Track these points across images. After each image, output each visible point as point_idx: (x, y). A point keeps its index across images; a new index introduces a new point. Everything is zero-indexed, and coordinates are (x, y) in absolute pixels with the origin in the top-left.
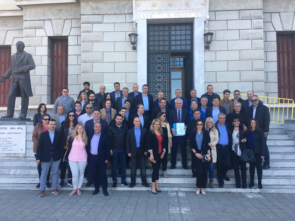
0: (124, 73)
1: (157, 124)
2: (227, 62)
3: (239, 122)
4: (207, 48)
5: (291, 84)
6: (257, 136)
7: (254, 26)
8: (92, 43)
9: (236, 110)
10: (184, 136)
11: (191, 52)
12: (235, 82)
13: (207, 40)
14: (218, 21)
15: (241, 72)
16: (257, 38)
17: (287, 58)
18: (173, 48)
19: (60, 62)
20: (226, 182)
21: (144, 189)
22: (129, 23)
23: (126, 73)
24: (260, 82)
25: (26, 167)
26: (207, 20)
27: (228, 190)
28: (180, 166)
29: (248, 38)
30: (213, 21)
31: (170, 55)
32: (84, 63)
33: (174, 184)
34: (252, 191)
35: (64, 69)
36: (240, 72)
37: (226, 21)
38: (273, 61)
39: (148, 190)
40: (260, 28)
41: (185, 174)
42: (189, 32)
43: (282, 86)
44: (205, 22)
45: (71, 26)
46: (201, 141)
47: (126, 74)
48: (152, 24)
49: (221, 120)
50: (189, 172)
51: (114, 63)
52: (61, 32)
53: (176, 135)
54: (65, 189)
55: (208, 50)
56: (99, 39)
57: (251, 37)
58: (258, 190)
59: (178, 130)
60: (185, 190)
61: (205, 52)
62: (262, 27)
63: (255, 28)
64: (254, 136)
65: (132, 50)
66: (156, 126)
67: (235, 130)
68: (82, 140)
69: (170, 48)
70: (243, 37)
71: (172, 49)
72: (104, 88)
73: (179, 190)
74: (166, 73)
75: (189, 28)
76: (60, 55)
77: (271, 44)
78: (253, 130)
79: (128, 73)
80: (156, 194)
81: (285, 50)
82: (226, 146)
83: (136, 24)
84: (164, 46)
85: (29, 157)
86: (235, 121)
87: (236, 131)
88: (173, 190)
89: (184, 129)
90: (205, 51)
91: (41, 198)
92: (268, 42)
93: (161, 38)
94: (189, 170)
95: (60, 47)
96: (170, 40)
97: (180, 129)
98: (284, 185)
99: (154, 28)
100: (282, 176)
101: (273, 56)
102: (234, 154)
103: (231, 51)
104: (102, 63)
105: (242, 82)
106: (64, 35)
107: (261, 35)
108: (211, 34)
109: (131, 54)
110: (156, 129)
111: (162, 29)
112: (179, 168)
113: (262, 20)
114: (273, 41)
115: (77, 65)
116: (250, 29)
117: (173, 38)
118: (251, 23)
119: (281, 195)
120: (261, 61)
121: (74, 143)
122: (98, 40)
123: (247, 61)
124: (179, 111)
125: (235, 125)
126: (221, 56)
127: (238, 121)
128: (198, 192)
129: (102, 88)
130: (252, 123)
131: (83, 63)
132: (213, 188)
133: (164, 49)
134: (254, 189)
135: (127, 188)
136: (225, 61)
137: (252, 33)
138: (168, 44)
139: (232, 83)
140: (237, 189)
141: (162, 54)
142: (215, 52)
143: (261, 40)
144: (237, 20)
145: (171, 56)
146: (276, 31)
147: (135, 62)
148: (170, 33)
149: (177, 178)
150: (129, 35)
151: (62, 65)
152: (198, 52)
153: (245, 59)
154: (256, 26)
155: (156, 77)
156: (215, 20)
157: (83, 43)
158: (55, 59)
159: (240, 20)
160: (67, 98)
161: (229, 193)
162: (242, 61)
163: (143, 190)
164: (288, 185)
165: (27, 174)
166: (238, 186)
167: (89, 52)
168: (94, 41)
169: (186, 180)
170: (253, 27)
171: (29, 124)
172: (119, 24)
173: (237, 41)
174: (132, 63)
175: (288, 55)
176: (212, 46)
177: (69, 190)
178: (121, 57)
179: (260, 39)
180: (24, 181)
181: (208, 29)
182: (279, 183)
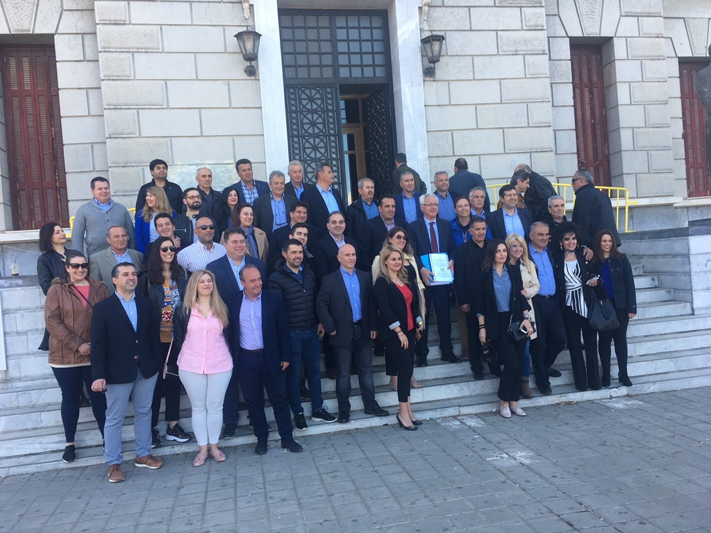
0: (228, 137)
1: (394, 259)
2: (474, 107)
3: (576, 241)
4: (429, 73)
5: (600, 156)
6: (618, 269)
7: (528, 24)
8: (130, 55)
9: (556, 215)
10: (450, 284)
11: (388, 84)
12: (495, 154)
13: (430, 55)
14: (448, 9)
15: (505, 130)
16: (534, 53)
17: (590, 99)
18: (344, 73)
19: (30, 109)
20: (553, 381)
21: (376, 421)
22: (231, 5)
23: (235, 138)
24: (545, 154)
25: (18, 407)
26: (425, 5)
27: (564, 399)
28: (436, 357)
29: (517, 51)
30: (438, 8)
31: (338, 91)
32: (113, 111)
33: (439, 400)
34: (614, 395)
35: (44, 127)
36: (503, 131)
37: (467, 9)
38: (565, 106)
39: (387, 424)
40: (540, 28)
41: (454, 375)
42: (377, 34)
43: (583, 161)
44: (420, 8)
45: (62, 6)
46: (509, 290)
47: (233, 140)
48: (288, 9)
49: (540, 237)
50: (464, 368)
51: (197, 110)
52: (30, 24)
53: (432, 284)
54: (166, 451)
55: (432, 79)
56: (151, 46)
57: (522, 48)
58: (624, 390)
59: (436, 270)
60: (471, 413)
61: (426, 83)
62: (543, 26)
63: (528, 28)
64: (612, 270)
65: (245, 76)
66: (393, 262)
67: (567, 258)
68: (213, 315)
69: (336, 72)
70: (505, 48)
71: (341, 76)
72: (210, 176)
73: (458, 413)
74: (330, 135)
75: (376, 22)
76: (27, 88)
77: (560, 65)
78: (607, 256)
79: (240, 138)
80: (415, 429)
81: (586, 80)
82: (551, 297)
83: (251, 6)
84: (321, 66)
85: (20, 379)
86: (567, 239)
87: (570, 260)
88: (443, 416)
89: (450, 268)
90: (424, 81)
91: (120, 484)
92: (555, 62)
93: (313, 47)
94: (463, 363)
95: (26, 66)
96: (335, 54)
97: (441, 269)
98: (664, 373)
99: (292, 19)
100: (653, 354)
101: (566, 94)
102: (572, 314)
103: (482, 81)
104: (164, 110)
105: (509, 155)
106: (41, 29)
107: (543, 43)
108: (440, 39)
109: (243, 88)
110: (393, 270)
111: (314, 25)
112: (435, 363)
113: (542, 10)
114: (563, 60)
115: (87, 118)
116: (520, 30)
117: (342, 47)
118: (520, 17)
119: (670, 393)
120: (545, 104)
121: (194, 324)
122: (147, 46)
123: (516, 105)
124: (431, 224)
125: (567, 247)
126: (463, 92)
127: (573, 239)
128: (506, 412)
129: (204, 176)
130: (605, 241)
131: (110, 111)
132: (532, 397)
133: (322, 75)
134: (615, 389)
135: (333, 426)
136: (469, 106)
137: (525, 41)
138: (331, 64)
139: (489, 156)
140: (582, 393)
141: (318, 89)
142: (446, 83)
143: (543, 56)
144: (490, 8)
145: (341, 94)
146: (569, 35)
147: (255, 108)
148: (333, 35)
149: (445, 386)
150: (239, 36)
151: (37, 117)
152: (409, 84)
153: (513, 100)
154: (531, 23)
155: (306, 146)
156: (443, 4)
157: (105, 54)
158: (16, 101)
159: (496, 7)
160: (111, 206)
161: (569, 403)
162: (505, 105)
163: (373, 425)
164: (672, 372)
165: (30, 426)
166: (580, 387)
167: (123, 80)
168: (138, 48)
169: (465, 387)
170: (526, 26)
171: (8, 284)
172: (203, 4)
173: (494, 57)
174: (248, 110)
175: (591, 92)
176: (441, 70)
177: (178, 452)
178: (215, 94)
179: (541, 54)
180: (31, 446)
181: (429, 26)
182: (656, 369)
